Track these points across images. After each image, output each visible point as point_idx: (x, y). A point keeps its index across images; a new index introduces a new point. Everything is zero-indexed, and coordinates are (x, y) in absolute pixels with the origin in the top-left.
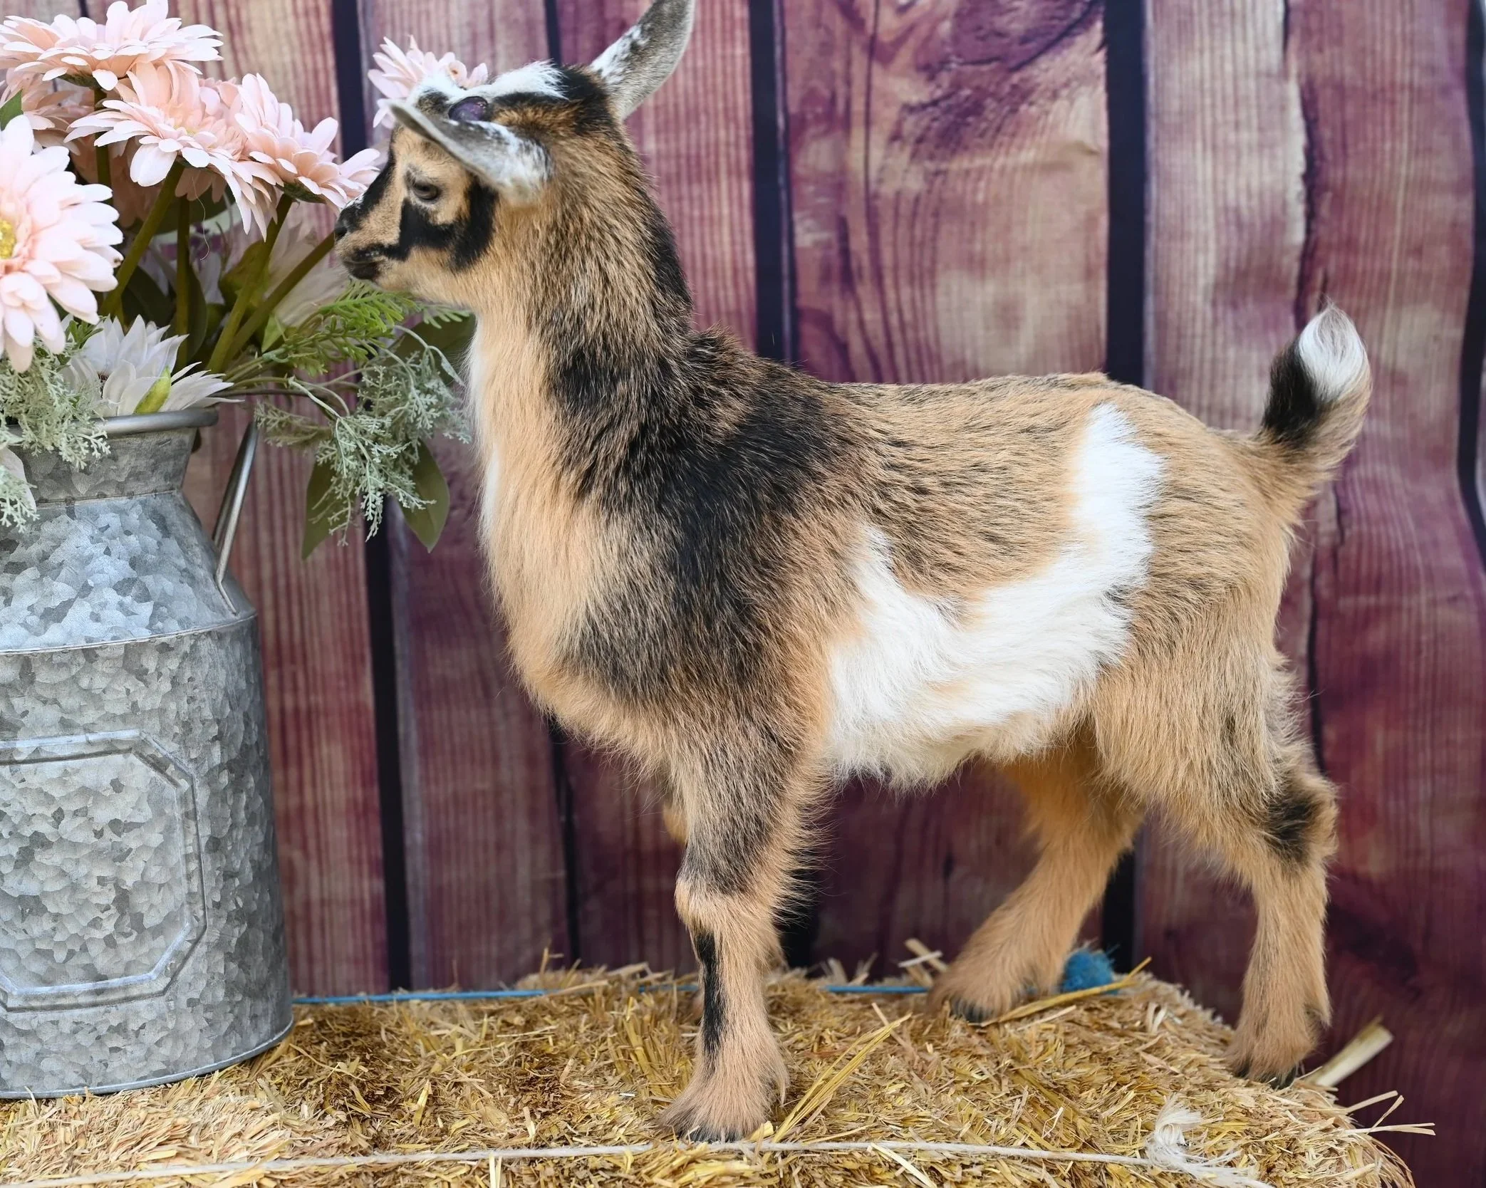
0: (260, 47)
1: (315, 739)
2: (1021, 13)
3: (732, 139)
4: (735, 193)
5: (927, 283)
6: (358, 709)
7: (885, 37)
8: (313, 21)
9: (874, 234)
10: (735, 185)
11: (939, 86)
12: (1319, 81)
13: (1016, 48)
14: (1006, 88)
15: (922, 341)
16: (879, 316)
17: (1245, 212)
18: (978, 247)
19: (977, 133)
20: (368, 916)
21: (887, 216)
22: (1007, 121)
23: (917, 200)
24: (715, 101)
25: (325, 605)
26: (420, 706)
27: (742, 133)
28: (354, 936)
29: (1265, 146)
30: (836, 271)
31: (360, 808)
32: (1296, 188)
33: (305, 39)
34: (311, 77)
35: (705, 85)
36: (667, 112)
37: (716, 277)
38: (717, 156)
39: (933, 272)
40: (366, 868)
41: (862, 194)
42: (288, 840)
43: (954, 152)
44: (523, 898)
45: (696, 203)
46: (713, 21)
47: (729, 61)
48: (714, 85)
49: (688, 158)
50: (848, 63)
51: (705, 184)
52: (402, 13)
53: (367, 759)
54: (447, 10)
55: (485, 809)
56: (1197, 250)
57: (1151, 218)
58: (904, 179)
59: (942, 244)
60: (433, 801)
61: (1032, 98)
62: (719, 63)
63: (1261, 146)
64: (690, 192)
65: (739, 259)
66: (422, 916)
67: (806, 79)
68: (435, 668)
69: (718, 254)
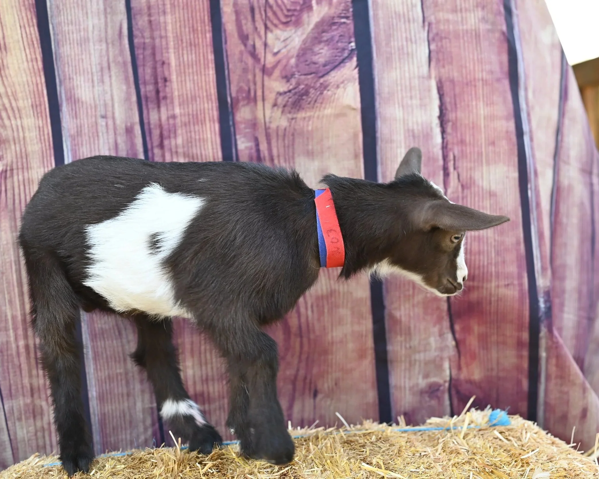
0: (13, 75)
2: (323, 54)
3: (210, 107)
4: (213, 129)
5: (291, 161)
7: (269, 65)
8: (35, 63)
9: (269, 143)
10: (212, 126)
11: (291, 84)
12: (443, 79)
13: (321, 68)
14: (318, 85)
17: (416, 131)
18: (310, 147)
19: (307, 103)
21: (274, 136)
22: (319, 98)
23: (285, 129)
24: (203, 93)
26: (92, 340)
27: (214, 105)
29: (423, 106)
30: (255, 158)
32: (436, 122)
33: (32, 70)
34: (35, 86)
35: (198, 86)
36: (183, 97)
38: (204, 114)
39: (293, 158)
41: (263, 127)
42: (40, 398)
43: (298, 110)
44: (140, 415)
45: (197, 133)
46: (200, 61)
47: (207, 77)
48: (202, 86)
49: (193, 115)
50: (255, 76)
51: (200, 126)
52: (72, 59)
54: (90, 58)
55: (121, 380)
56: (397, 147)
57: (378, 135)
58: (279, 121)
59: (296, 146)
60: (100, 378)
61: (328, 88)
62: (203, 77)
63: (421, 105)
64: (194, 129)
65: (216, 155)
66: (97, 425)
67: (239, 83)
68: (98, 324)
69: (207, 153)
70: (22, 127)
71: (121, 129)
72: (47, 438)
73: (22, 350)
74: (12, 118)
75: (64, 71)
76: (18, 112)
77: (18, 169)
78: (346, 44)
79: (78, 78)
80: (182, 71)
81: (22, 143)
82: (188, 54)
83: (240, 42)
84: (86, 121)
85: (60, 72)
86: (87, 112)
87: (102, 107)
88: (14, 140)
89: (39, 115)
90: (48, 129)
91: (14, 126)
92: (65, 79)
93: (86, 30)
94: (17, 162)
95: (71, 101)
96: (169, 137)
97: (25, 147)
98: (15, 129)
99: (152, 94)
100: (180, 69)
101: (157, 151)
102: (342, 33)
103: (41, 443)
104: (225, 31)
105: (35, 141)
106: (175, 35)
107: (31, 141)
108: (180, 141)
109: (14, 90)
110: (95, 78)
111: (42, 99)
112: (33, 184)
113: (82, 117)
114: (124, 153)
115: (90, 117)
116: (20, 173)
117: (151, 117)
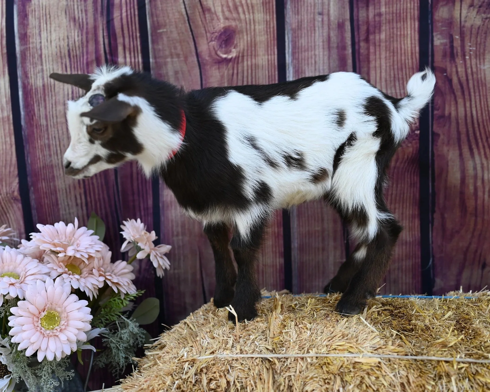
3: (412, 7)
4: (413, 26)
5: (482, 57)
9: (463, 40)
10: (413, 23)
15: (479, 79)
16: (464, 70)
20: (278, 270)
21: (468, 33)
23: (479, 28)
27: (416, 5)
28: (273, 277)
30: (448, 53)
31: (276, 235)
37: (405, 56)
38: (407, 13)
39: (484, 54)
40: (278, 254)
41: (459, 26)
44: (331, 267)
45: (399, 30)
49: (396, 14)
51: (402, 23)
55: (318, 236)
58: (474, 20)
59: (488, 44)
60: (301, 233)
64: (397, 26)
65: (413, 49)
66: (296, 271)
69: (406, 47)
70: (254, 20)
71: (334, 25)
74: (247, 13)
76: (251, 8)
77: (248, 55)
81: (253, 34)
84: (306, 17)
86: (307, 10)
87: (320, 5)
88: (247, 32)
89: (268, 11)
90: (274, 24)
91: (248, 20)
94: (248, 50)
95: (295, 1)
96: (374, 33)
97: (255, 38)
98: (248, 22)
101: (362, 44)
105: (263, 33)
107: (259, 32)
108: (383, 36)
112: (258, 69)
113: (303, 14)
114: (335, 45)
115: (309, 15)
116: (249, 59)
117: (360, 15)
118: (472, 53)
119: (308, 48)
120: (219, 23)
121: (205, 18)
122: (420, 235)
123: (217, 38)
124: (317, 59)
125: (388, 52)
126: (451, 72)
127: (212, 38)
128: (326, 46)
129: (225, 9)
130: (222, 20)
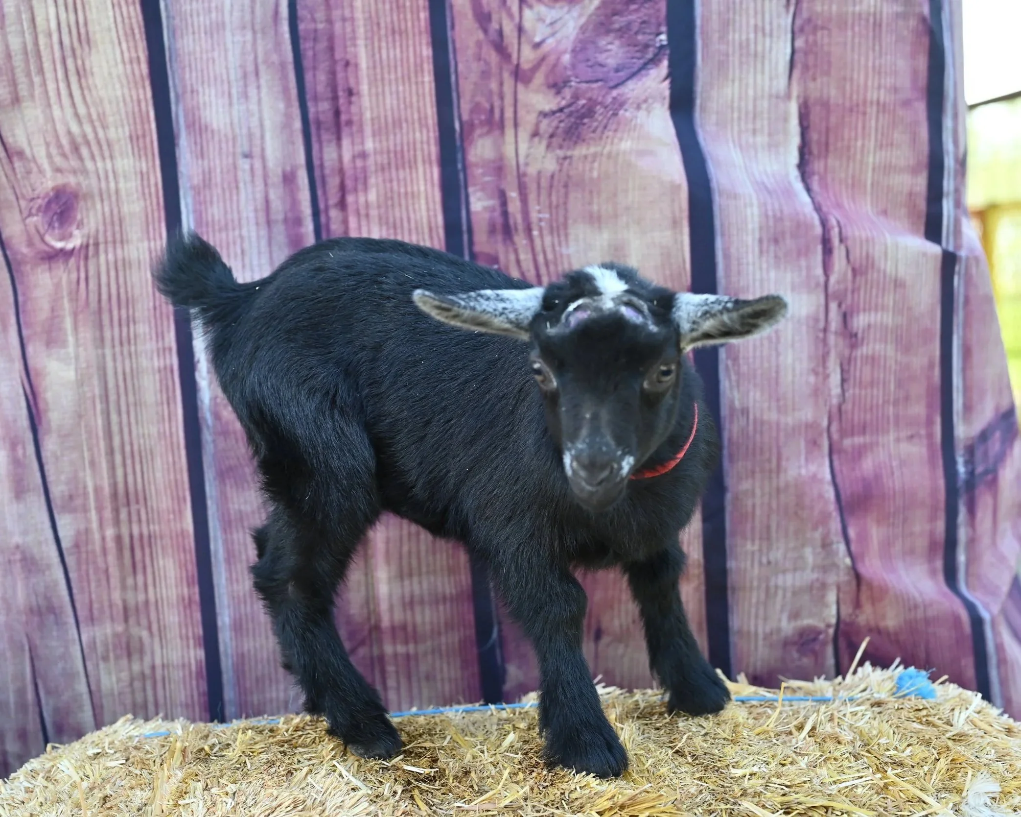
0: (99, 86)
1: (154, 555)
2: (612, 53)
3: (425, 138)
4: (429, 176)
5: (562, 232)
6: (183, 533)
7: (525, 66)
8: (135, 66)
9: (524, 201)
10: (428, 171)
11: (563, 98)
12: (811, 101)
13: (612, 74)
14: (609, 100)
16: (530, 256)
18: (595, 208)
19: (592, 129)
20: (194, 675)
21: (532, 187)
22: (611, 121)
23: (552, 177)
24: (412, 114)
25: (158, 462)
26: (225, 531)
27: (432, 134)
28: (185, 689)
30: (499, 227)
31: (187, 601)
33: (131, 78)
34: (136, 104)
35: (405, 102)
36: (379, 120)
37: (418, 233)
38: (415, 150)
39: (566, 225)
40: (191, 642)
41: (515, 173)
42: (139, 624)
43: (576, 143)
45: (402, 183)
46: (408, 58)
47: (420, 86)
48: (411, 102)
49: (395, 152)
50: (501, 84)
51: (408, 170)
52: (196, 59)
53: (190, 567)
54: (226, 57)
58: (543, 163)
59: (571, 206)
60: (235, 594)
61: (626, 107)
62: (414, 87)
63: (770, 146)
64: (398, 175)
65: (433, 220)
66: (231, 673)
67: (473, 96)
68: (233, 503)
69: (418, 217)
70: (114, 172)
71: (276, 177)
72: (150, 693)
73: (111, 544)
74: (98, 158)
75: (183, 79)
76: (107, 148)
77: (106, 242)
78: (652, 37)
79: (207, 91)
80: (379, 77)
81: (114, 198)
82: (388, 49)
83: (476, 25)
84: (218, 162)
85: (177, 81)
86: (220, 149)
87: (245, 140)
88: (101, 195)
89: (142, 153)
90: (157, 177)
91: (101, 172)
92: (184, 92)
93: (220, 9)
94: (105, 231)
95: (194, 130)
96: (356, 190)
97: (118, 205)
98: (102, 178)
99: (327, 117)
100: (375, 75)
101: (334, 213)
102: (645, 18)
103: (139, 698)
104: (451, 6)
105: (135, 196)
106: (367, 15)
107: (128, 196)
108: (372, 196)
109: (101, 111)
110: (234, 91)
111: (146, 126)
112: (130, 268)
113: (211, 157)
114: (280, 217)
115: (224, 157)
116: (110, 249)
117: (326, 157)
118: (543, 224)
119: (226, 225)
120: (44, 180)
121: (14, 169)
122: (470, 581)
123: (43, 209)
124: (246, 245)
125: (384, 228)
126: (508, 260)
127: (31, 209)
128: (262, 219)
129: (54, 151)
130: (49, 173)
